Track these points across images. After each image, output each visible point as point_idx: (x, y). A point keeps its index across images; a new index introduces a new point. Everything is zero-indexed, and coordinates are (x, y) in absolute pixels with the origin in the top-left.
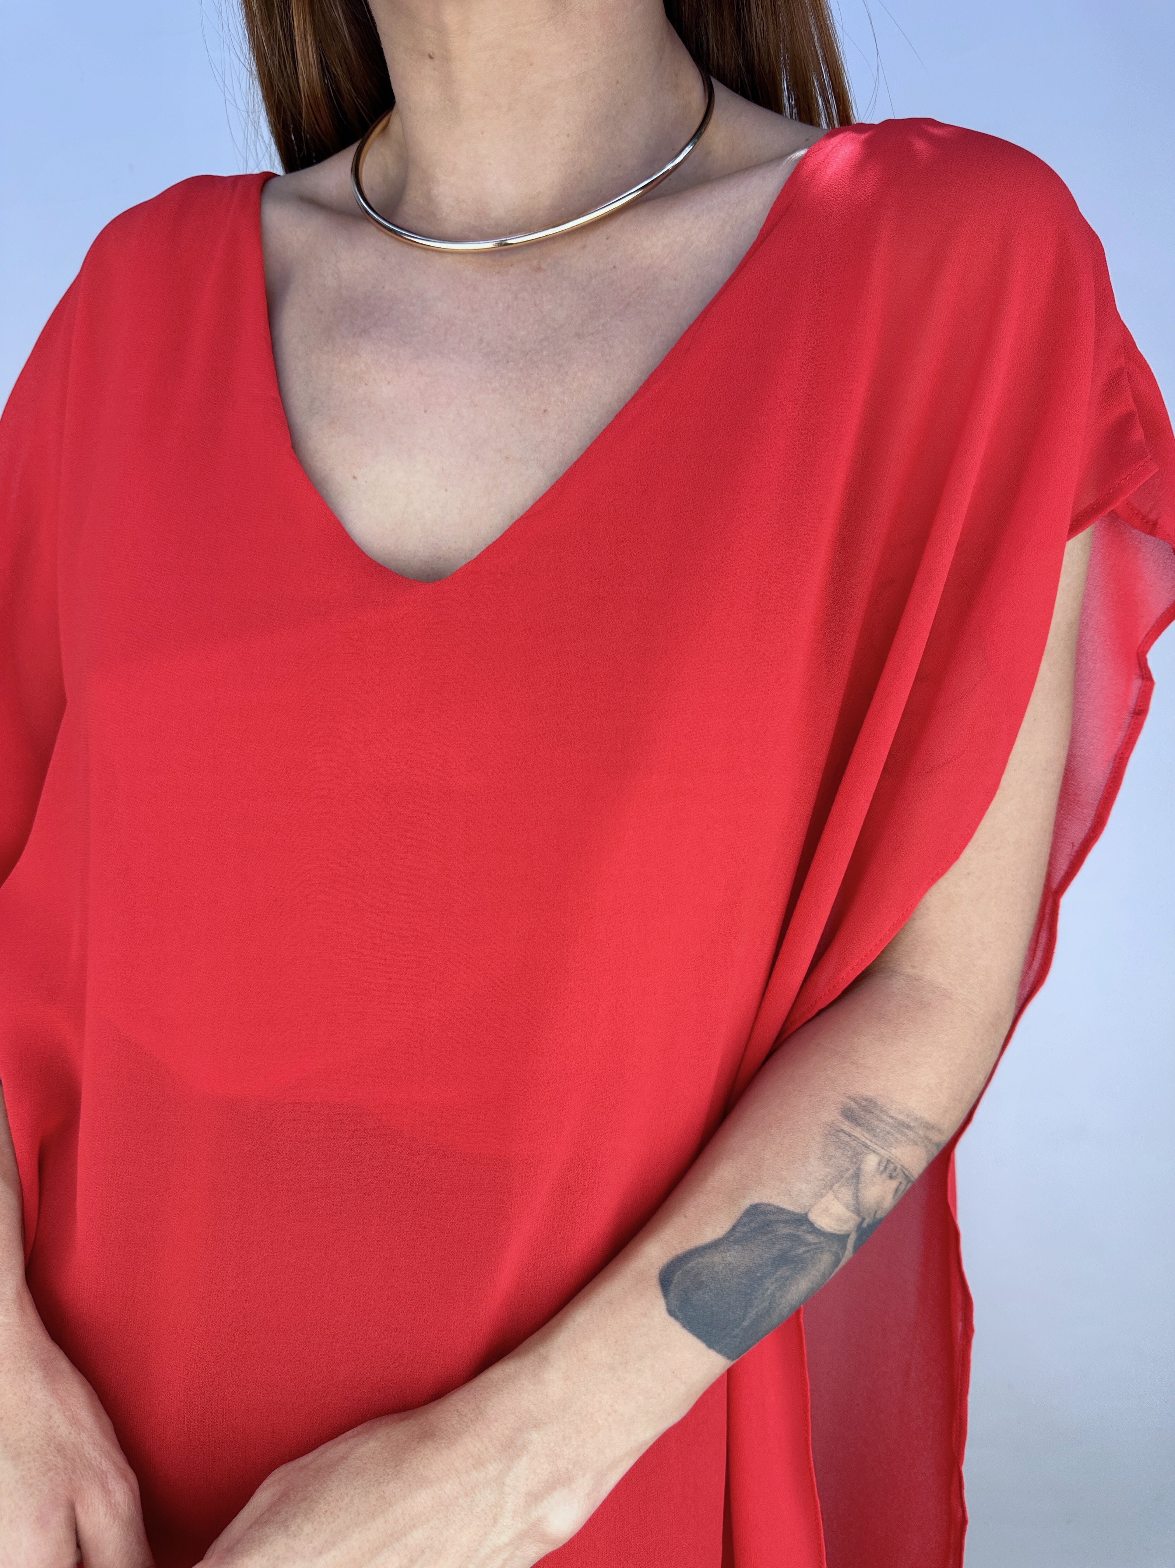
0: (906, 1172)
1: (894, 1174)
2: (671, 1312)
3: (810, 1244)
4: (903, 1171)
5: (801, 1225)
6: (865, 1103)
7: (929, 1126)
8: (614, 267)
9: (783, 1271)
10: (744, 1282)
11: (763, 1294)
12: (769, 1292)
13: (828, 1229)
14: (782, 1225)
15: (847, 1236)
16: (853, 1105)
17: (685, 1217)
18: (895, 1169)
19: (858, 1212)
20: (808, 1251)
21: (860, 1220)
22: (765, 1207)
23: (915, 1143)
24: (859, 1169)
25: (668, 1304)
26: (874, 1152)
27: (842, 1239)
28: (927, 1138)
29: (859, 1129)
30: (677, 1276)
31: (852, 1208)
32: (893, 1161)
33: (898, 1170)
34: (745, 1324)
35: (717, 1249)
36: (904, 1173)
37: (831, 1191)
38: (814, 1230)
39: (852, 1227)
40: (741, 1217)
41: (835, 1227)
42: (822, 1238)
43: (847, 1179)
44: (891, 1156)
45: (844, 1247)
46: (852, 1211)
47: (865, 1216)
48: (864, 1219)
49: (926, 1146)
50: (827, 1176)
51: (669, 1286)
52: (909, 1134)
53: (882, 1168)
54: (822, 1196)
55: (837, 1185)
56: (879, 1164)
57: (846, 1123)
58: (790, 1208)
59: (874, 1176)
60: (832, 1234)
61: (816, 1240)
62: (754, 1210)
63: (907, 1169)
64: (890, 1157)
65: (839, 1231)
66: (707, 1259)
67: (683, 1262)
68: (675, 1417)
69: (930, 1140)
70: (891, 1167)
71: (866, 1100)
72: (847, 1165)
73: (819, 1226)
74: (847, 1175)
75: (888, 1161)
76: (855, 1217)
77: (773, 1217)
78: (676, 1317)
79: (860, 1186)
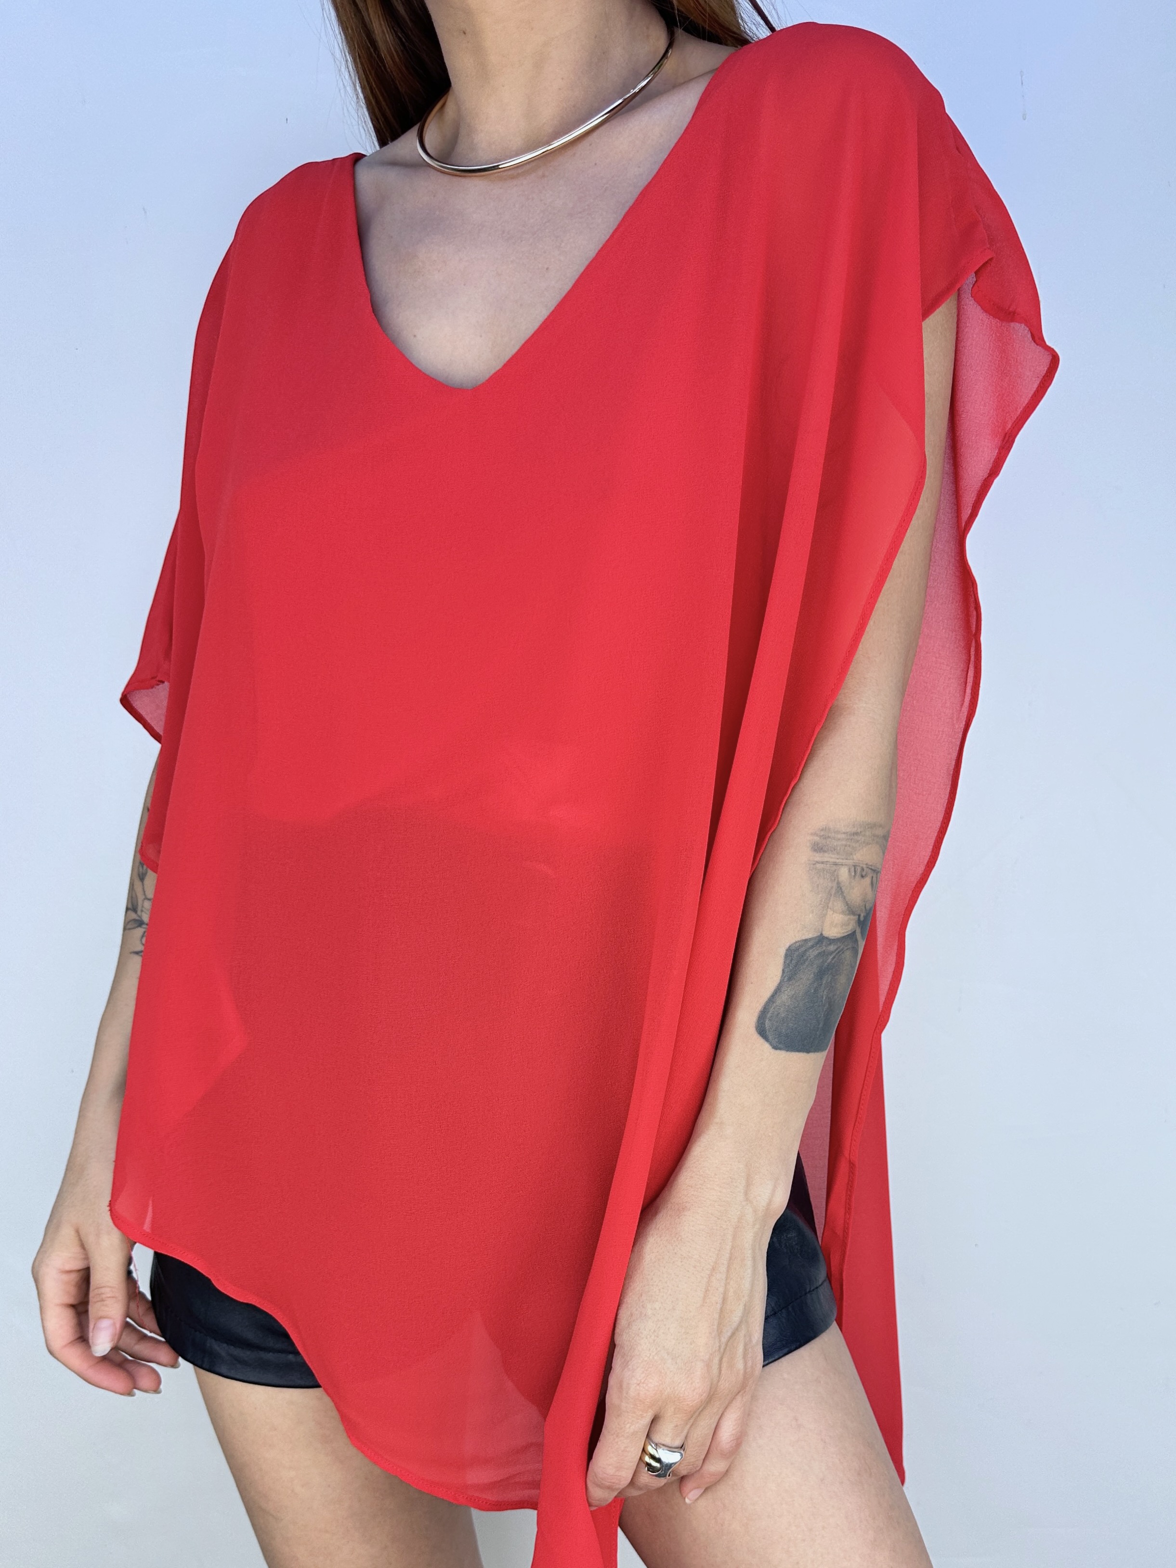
0: (873, 868)
1: (864, 874)
2: (775, 1048)
3: (833, 952)
4: (869, 868)
5: (822, 943)
6: (822, 833)
7: (872, 826)
8: (596, 164)
9: (826, 979)
10: (806, 1001)
11: (822, 1001)
12: (824, 998)
13: (839, 936)
14: (811, 951)
15: (855, 932)
16: (817, 839)
17: (752, 983)
18: (863, 869)
19: (852, 913)
20: (834, 958)
21: (857, 917)
22: (794, 945)
23: (868, 844)
24: (838, 883)
25: (771, 1044)
26: (842, 865)
27: (852, 936)
28: (874, 835)
29: (826, 855)
30: (767, 1024)
31: (848, 912)
32: (857, 864)
33: (865, 869)
34: (821, 1026)
35: (781, 992)
36: (871, 869)
37: (829, 909)
38: (831, 941)
39: (854, 925)
40: (784, 962)
41: (843, 931)
42: (839, 944)
43: (835, 893)
44: (855, 861)
45: (856, 941)
46: (848, 915)
47: (859, 912)
48: (859, 916)
49: (877, 843)
50: (821, 901)
51: (766, 1033)
52: (860, 839)
53: (853, 874)
54: (825, 915)
55: (831, 903)
56: (849, 871)
57: (817, 855)
58: (810, 936)
59: (850, 883)
60: (843, 937)
61: (836, 947)
62: (790, 953)
63: (871, 866)
64: (854, 863)
65: (847, 932)
66: (778, 1002)
67: (766, 1013)
68: (811, 1103)
69: (878, 836)
70: (859, 869)
71: (822, 830)
72: (830, 884)
73: (832, 936)
74: (833, 891)
75: (855, 866)
76: (852, 917)
77: (803, 949)
78: (780, 1049)
79: (845, 894)
